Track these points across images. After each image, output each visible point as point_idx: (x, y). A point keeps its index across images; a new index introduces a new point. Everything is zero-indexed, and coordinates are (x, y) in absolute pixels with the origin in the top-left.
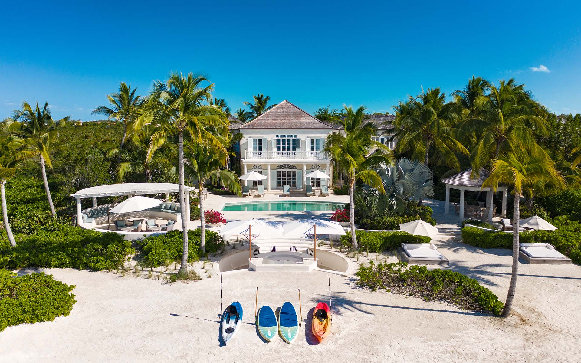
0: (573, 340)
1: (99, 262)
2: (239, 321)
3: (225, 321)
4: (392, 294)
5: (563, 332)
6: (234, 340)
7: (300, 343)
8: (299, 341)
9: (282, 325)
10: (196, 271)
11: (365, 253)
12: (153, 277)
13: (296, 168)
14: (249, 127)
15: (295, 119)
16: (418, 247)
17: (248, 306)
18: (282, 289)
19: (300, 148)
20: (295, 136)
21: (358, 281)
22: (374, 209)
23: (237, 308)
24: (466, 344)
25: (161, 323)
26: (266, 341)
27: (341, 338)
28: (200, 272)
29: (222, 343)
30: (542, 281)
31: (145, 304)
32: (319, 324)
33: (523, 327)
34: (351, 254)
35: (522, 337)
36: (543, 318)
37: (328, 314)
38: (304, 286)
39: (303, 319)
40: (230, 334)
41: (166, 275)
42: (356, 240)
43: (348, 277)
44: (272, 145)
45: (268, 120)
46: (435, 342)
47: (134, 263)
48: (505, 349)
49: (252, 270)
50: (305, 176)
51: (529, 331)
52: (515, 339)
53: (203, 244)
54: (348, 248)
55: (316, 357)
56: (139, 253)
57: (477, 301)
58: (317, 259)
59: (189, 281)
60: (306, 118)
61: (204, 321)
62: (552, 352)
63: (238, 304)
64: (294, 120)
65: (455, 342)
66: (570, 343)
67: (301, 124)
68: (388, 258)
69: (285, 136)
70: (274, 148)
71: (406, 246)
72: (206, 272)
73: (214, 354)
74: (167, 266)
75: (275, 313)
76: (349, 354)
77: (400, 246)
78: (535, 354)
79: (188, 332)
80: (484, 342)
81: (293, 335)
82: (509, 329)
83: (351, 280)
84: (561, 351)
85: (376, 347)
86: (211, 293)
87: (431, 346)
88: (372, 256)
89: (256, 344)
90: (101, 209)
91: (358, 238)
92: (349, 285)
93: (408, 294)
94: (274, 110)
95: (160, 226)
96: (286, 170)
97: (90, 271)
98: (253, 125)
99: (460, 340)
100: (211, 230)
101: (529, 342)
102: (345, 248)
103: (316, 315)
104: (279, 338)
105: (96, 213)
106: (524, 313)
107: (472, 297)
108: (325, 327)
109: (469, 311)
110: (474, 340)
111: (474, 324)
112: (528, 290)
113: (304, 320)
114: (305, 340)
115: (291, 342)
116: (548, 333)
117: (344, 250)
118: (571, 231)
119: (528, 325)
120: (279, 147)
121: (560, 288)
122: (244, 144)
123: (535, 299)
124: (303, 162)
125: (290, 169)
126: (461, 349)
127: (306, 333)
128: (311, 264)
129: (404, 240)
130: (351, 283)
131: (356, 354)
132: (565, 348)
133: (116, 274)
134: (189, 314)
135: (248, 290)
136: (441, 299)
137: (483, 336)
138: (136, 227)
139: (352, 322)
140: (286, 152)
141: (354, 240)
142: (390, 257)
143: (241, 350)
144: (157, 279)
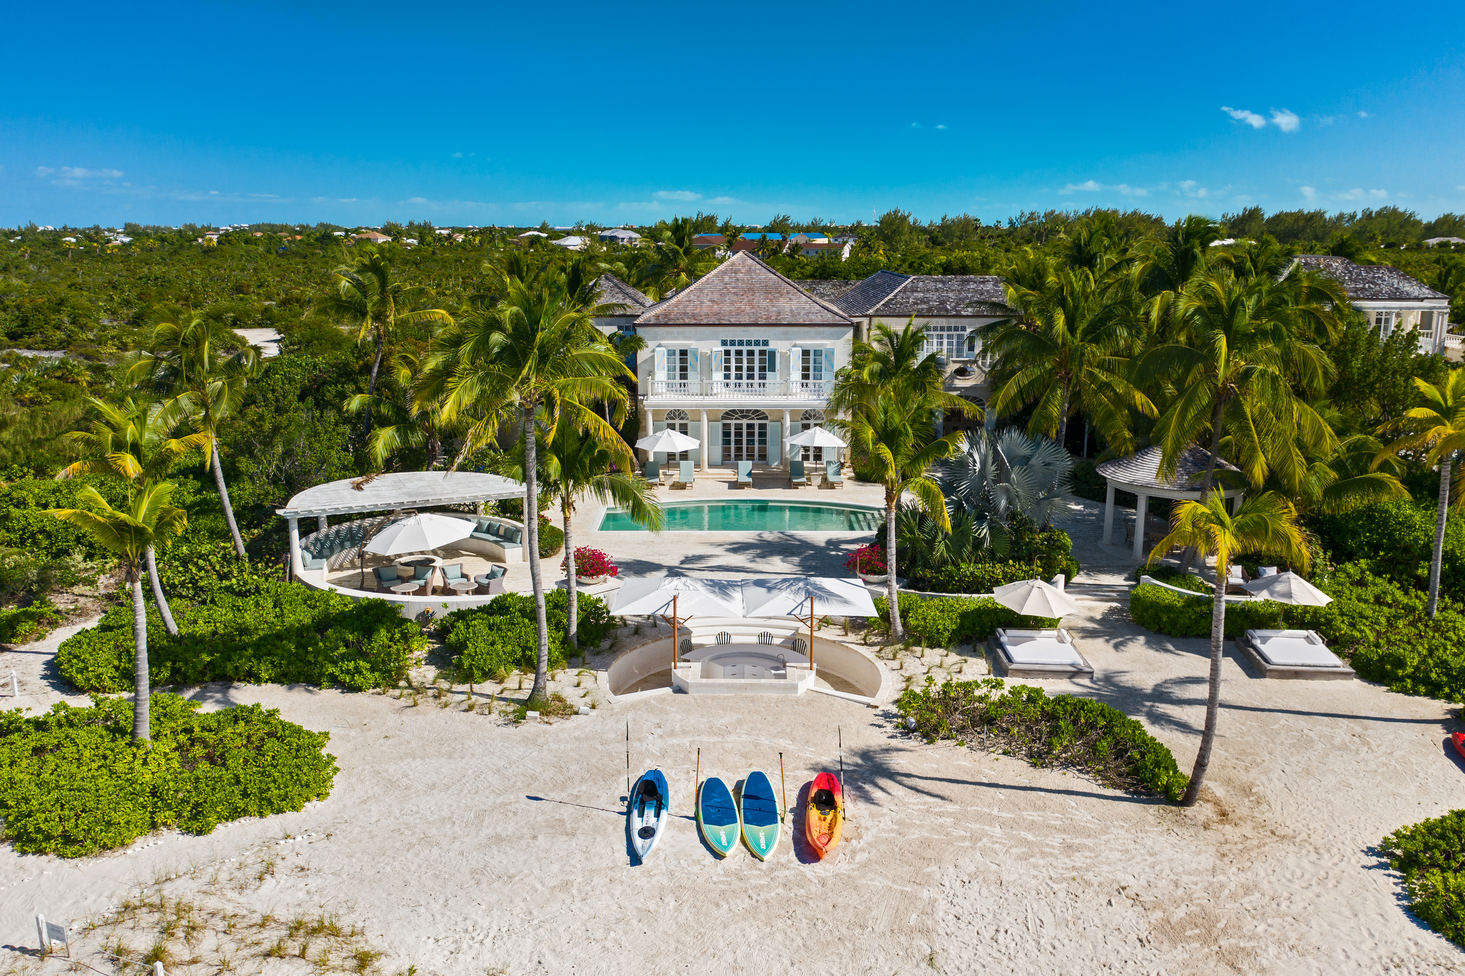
0: (1313, 856)
1: (360, 673)
2: (664, 813)
3: (635, 812)
4: (968, 750)
5: (1298, 840)
6: (656, 853)
7: (783, 859)
8: (781, 856)
9: (747, 821)
10: (564, 695)
11: (918, 649)
12: (477, 709)
13: (766, 418)
14: (657, 322)
15: (765, 299)
16: (1032, 638)
17: (677, 778)
18: (744, 738)
19: (777, 372)
20: (766, 343)
21: (900, 720)
22: (941, 549)
23: (657, 783)
24: (1103, 863)
25: (510, 814)
26: (718, 856)
27: (862, 850)
28: (572, 696)
29: (635, 859)
30: (1283, 722)
31: (471, 771)
32: (820, 819)
33: (1220, 827)
34: (888, 651)
35: (1214, 849)
36: (1264, 807)
37: (838, 798)
38: (789, 730)
39: (789, 807)
40: (648, 841)
41: (502, 703)
42: (898, 621)
43: (881, 708)
44: (710, 365)
45: (702, 303)
46: (1044, 858)
47: (430, 672)
48: (1176, 874)
49: (680, 690)
50: (788, 442)
51: (1229, 837)
52: (1199, 853)
53: (574, 629)
54: (882, 635)
55: (813, 889)
56: (436, 646)
57: (1136, 771)
58: (815, 665)
59: (553, 719)
60: (790, 299)
61: (595, 812)
62: (1265, 881)
63: (657, 773)
64: (764, 304)
65: (1083, 858)
66: (1305, 863)
67: (779, 313)
68: (966, 661)
69: (741, 343)
70: (717, 370)
71: (1006, 636)
72: (584, 696)
73: (622, 882)
74: (501, 682)
75: (731, 794)
76: (877, 883)
77: (993, 632)
78: (1232, 886)
79: (567, 834)
80: (1139, 858)
81: (769, 845)
82: (1192, 831)
83: (887, 715)
84: (1284, 880)
85: (929, 870)
86: (599, 747)
87: (1035, 867)
88: (933, 655)
89: (699, 861)
90: (338, 532)
91: (904, 614)
92: (883, 730)
93: (1000, 751)
94: (716, 276)
95: (472, 580)
96: (745, 422)
97: (343, 692)
98: (666, 315)
99: (1093, 855)
100: (586, 591)
101: (1226, 859)
102: (875, 635)
103: (814, 800)
104: (743, 848)
105: (328, 544)
106: (1228, 798)
107: (1130, 761)
108: (831, 827)
109: (1119, 793)
110: (1118, 855)
111: (1125, 819)
112: (1248, 743)
113: (791, 811)
114: (792, 853)
115: (766, 858)
116: (1267, 840)
117: (874, 639)
118: (1366, 601)
119: (1230, 824)
120: (727, 369)
121: (1316, 738)
122: (645, 361)
123: (1258, 765)
124: (784, 406)
125: (753, 419)
126: (1091, 874)
127: (794, 838)
128: (802, 678)
129: (1002, 620)
130: (885, 724)
131: (890, 883)
132: (1293, 873)
133: (398, 698)
134: (563, 795)
135: (674, 741)
136: (1067, 764)
137: (1137, 846)
138: (422, 582)
139: (884, 815)
140: (745, 381)
141: (895, 620)
142: (971, 660)
143: (672, 874)
144: (487, 712)
